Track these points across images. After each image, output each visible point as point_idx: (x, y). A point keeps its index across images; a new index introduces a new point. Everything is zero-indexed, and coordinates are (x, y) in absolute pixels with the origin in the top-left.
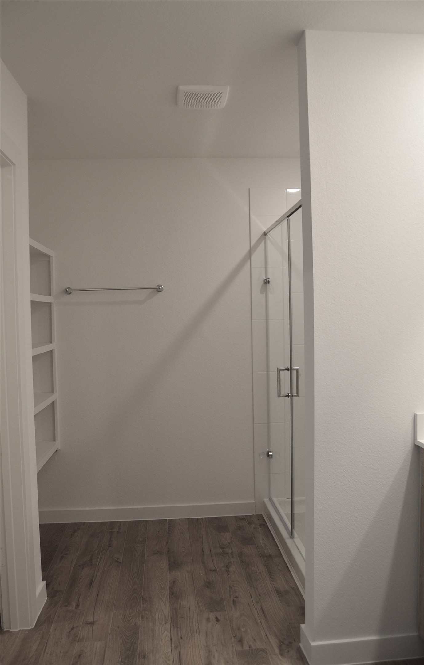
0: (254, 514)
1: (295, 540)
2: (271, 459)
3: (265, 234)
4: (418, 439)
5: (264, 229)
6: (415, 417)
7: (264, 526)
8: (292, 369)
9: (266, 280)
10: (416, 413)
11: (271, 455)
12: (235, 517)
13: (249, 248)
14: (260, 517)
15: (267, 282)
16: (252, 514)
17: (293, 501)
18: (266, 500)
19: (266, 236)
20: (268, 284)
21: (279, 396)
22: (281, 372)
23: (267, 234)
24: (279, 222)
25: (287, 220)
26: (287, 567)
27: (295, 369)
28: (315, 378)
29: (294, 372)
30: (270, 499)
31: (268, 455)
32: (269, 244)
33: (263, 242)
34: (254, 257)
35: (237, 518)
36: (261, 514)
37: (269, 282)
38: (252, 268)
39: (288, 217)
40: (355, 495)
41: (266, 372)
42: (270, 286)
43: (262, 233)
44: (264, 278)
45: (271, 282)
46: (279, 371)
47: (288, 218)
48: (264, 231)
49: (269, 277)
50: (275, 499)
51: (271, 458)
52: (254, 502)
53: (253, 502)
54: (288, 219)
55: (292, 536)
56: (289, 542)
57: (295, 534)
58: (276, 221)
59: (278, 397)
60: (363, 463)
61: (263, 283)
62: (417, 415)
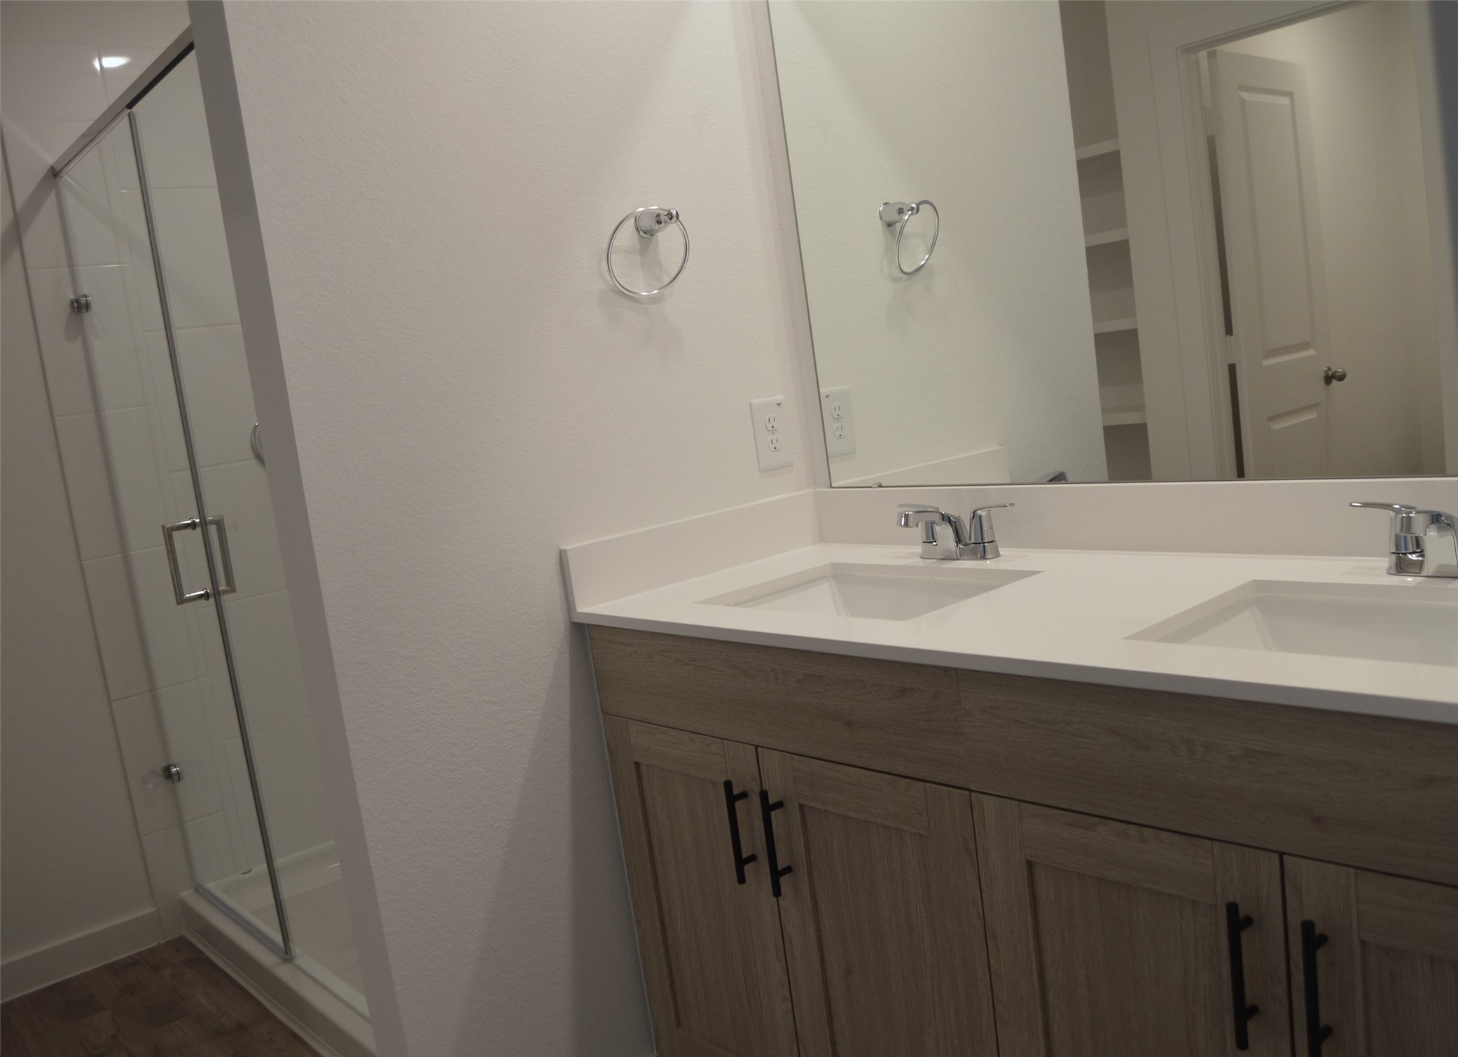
0: (162, 942)
1: (299, 961)
2: (180, 783)
3: (55, 173)
4: (577, 609)
5: (51, 160)
6: (562, 558)
7: (198, 960)
8: (206, 522)
9: (77, 301)
10: (563, 548)
11: (178, 773)
12: (109, 966)
13: (10, 214)
14: (180, 944)
15: (80, 307)
16: (155, 944)
17: (274, 870)
18: (187, 895)
19: (58, 178)
20: (87, 311)
21: (181, 600)
22: (176, 534)
23: (60, 172)
24: (92, 137)
25: (127, 118)
26: (295, 1036)
27: (212, 522)
28: (307, 498)
29: (213, 530)
30: (199, 890)
31: (167, 773)
32: (70, 201)
33: (52, 196)
34: (29, 240)
35: (114, 969)
36: (178, 936)
37: (87, 306)
38: (29, 271)
39: (130, 106)
40: (460, 779)
41: (120, 555)
42: (93, 318)
43: (44, 170)
44: (72, 297)
45: (94, 306)
46: (168, 533)
47: (129, 111)
48: (51, 164)
49: (85, 292)
50: (211, 886)
51: (179, 780)
52: (155, 909)
53: (149, 910)
54: (129, 114)
55: (286, 954)
56: (284, 973)
57: (297, 950)
58: (82, 136)
59: (178, 604)
60: (464, 696)
61: (68, 310)
62: (566, 551)
